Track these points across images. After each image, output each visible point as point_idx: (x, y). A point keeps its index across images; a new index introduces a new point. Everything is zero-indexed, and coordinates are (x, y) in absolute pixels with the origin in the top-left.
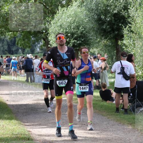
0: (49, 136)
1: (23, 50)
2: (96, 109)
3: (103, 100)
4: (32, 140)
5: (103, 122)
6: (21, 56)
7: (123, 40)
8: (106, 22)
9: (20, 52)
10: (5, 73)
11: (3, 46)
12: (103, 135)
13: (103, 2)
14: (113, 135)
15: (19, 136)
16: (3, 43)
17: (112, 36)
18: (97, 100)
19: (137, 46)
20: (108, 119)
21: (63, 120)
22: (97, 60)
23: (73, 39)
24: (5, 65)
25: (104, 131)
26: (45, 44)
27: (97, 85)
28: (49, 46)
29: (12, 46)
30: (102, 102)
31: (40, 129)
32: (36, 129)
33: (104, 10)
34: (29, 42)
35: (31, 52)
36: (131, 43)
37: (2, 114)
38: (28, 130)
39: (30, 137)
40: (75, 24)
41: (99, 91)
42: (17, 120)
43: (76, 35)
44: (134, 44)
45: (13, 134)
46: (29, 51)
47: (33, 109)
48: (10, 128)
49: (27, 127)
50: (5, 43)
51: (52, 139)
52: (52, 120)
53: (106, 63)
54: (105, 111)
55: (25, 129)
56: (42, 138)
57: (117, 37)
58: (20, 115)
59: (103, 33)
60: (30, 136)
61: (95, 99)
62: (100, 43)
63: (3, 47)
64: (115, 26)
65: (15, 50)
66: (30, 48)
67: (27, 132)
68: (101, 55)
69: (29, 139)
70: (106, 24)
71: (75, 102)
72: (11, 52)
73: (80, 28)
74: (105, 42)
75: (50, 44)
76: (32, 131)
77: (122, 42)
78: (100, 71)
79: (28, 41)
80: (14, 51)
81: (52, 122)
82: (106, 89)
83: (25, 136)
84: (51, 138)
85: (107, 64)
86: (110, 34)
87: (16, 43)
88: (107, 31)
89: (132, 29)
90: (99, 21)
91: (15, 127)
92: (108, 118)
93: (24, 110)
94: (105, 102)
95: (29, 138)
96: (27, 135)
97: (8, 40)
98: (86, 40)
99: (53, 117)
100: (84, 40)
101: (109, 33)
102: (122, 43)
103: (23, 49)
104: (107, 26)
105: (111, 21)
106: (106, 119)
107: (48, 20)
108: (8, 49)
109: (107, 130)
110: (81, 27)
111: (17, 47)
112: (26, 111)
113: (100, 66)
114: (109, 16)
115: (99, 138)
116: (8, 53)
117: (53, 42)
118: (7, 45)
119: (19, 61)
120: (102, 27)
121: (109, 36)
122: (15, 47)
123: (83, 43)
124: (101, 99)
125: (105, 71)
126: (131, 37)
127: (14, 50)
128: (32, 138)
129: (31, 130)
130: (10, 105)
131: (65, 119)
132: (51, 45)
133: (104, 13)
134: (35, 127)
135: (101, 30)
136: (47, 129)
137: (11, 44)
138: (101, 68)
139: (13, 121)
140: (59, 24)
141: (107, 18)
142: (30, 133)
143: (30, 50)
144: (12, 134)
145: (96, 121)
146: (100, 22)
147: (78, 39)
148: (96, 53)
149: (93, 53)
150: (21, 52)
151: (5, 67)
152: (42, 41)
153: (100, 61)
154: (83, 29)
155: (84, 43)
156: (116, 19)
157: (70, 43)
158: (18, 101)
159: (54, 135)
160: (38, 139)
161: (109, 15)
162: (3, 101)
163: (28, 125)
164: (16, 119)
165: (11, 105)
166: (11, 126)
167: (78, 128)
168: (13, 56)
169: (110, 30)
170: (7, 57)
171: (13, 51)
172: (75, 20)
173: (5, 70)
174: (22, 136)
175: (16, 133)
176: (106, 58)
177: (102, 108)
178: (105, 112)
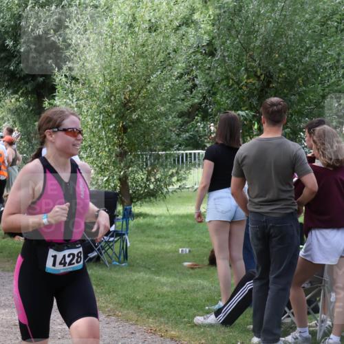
5: (3, 286)
7: (53, 98)
8: (16, 56)
12: (3, 314)
13: (9, 9)
17: (29, 87)
19: (85, 111)
30: (4, 238)
33: (11, 26)
36: (74, 105)
44: (79, 107)
53: (15, 150)
54: (9, 259)
57: (42, 91)
59: (8, 81)
62: (2, 103)
70: (16, 59)
74: (13, 100)
77: (51, 101)
85: (18, 152)
86: (27, 83)
88: (18, 76)
89: (73, 73)
101: (22, 82)
102: (52, 104)
104: (18, 64)
120: (7, 66)
121: (24, 88)
125: (14, 167)
126: (72, 92)
133: (11, 34)
135: (5, 73)
141: (18, 47)
146: (2, 55)
177: (1, 254)
178: (8, 261)
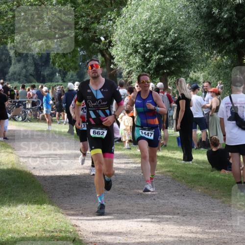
0: (112, 234)
1: (64, 75)
2: (201, 185)
3: (214, 169)
4: (80, 241)
5: (213, 210)
6: (60, 85)
8: (221, 22)
9: (56, 78)
10: (30, 117)
11: (25, 67)
12: (214, 233)
14: (232, 234)
15: (55, 234)
16: (25, 61)
17: (232, 47)
18: (202, 169)
20: (223, 204)
21: (139, 206)
22: (203, 94)
23: (156, 53)
24: (29, 102)
25: (216, 226)
26: (104, 64)
27: (203, 140)
28: (112, 66)
29: (42, 66)
30: (212, 171)
31: (96, 222)
32: (87, 222)
34: (74, 59)
35: (78, 77)
37: (25, 193)
38: (74, 224)
39: (77, 237)
40: (162, 24)
41: (206, 151)
42: (53, 205)
43: (162, 47)
45: (44, 231)
46: (74, 77)
47: (81, 184)
48: (40, 219)
49: (70, 217)
50: (30, 60)
51: (118, 241)
52: (118, 205)
54: (217, 188)
55: (68, 221)
56: (99, 239)
57: (242, 50)
58: (59, 196)
59: (215, 42)
60: (77, 235)
61: (199, 166)
62: (209, 61)
63: (25, 69)
64: (239, 29)
65: (47, 75)
66: (77, 70)
67: (71, 227)
68: (210, 83)
69: (74, 240)
70: (221, 24)
71: (161, 171)
72: (42, 78)
73: (171, 33)
74: (218, 59)
75: (113, 63)
76: (80, 225)
78: (208, 114)
79: (73, 57)
80: (47, 77)
81: (117, 208)
82: (218, 148)
83: (68, 234)
84: (115, 238)
86: (229, 44)
87: (51, 60)
88: (223, 38)
90: (208, 19)
91: (49, 218)
92: (223, 202)
93: (65, 186)
94: (217, 171)
95: (75, 238)
96: (71, 232)
97: (35, 57)
98: (182, 55)
99: (120, 199)
100: (179, 56)
101: (226, 43)
103: (63, 72)
104: (222, 28)
105: (230, 18)
106: (220, 204)
107: (110, 17)
108: (35, 73)
109: (220, 224)
110: (173, 30)
111: (52, 68)
112: (70, 188)
113: (209, 105)
114: (227, 10)
115: (206, 239)
116: (35, 80)
117: (120, 60)
118: (34, 66)
119: (55, 95)
120: (214, 30)
121: (227, 48)
122: (47, 68)
123: (176, 60)
124: (210, 166)
127: (46, 73)
128: (81, 238)
129: (78, 223)
130: (39, 177)
131: (143, 202)
132: (115, 65)
133: (216, 4)
134: (85, 218)
135: (212, 36)
136: (108, 221)
137: (40, 63)
138: (211, 108)
139: (45, 206)
140: (131, 25)
141: (223, 14)
142: (77, 229)
143: (77, 74)
144: (42, 231)
145: (200, 208)
146: (210, 21)
147: (167, 53)
148: (201, 80)
149: (195, 80)
150: (60, 78)
151: (29, 107)
152: (100, 56)
153: (208, 95)
154: (176, 35)
155: (178, 61)
156: (241, 15)
157: (152, 62)
158: (54, 170)
159: (121, 233)
160: (91, 240)
161: (228, 7)
162: (25, 169)
163: (73, 215)
164: (51, 203)
165: (41, 176)
166: (41, 216)
167: (167, 221)
168: (45, 86)
169: (228, 35)
170: (33, 87)
171: (44, 75)
172: (161, 18)
173: (29, 112)
174: (63, 234)
175: (51, 229)
176: (220, 90)
177: (211, 184)
178: (217, 190)
